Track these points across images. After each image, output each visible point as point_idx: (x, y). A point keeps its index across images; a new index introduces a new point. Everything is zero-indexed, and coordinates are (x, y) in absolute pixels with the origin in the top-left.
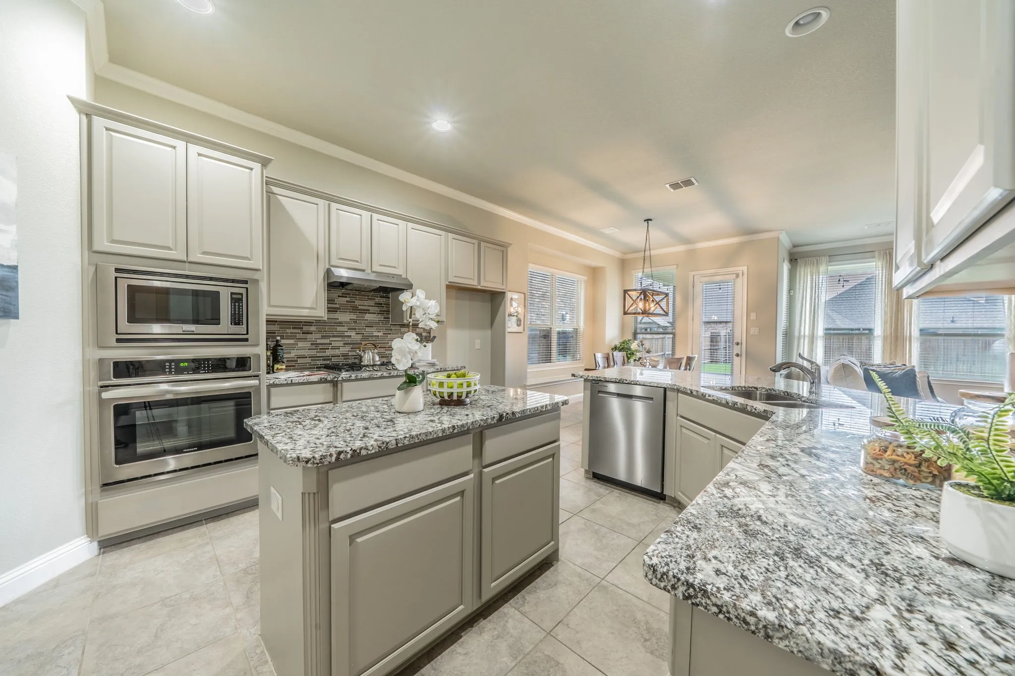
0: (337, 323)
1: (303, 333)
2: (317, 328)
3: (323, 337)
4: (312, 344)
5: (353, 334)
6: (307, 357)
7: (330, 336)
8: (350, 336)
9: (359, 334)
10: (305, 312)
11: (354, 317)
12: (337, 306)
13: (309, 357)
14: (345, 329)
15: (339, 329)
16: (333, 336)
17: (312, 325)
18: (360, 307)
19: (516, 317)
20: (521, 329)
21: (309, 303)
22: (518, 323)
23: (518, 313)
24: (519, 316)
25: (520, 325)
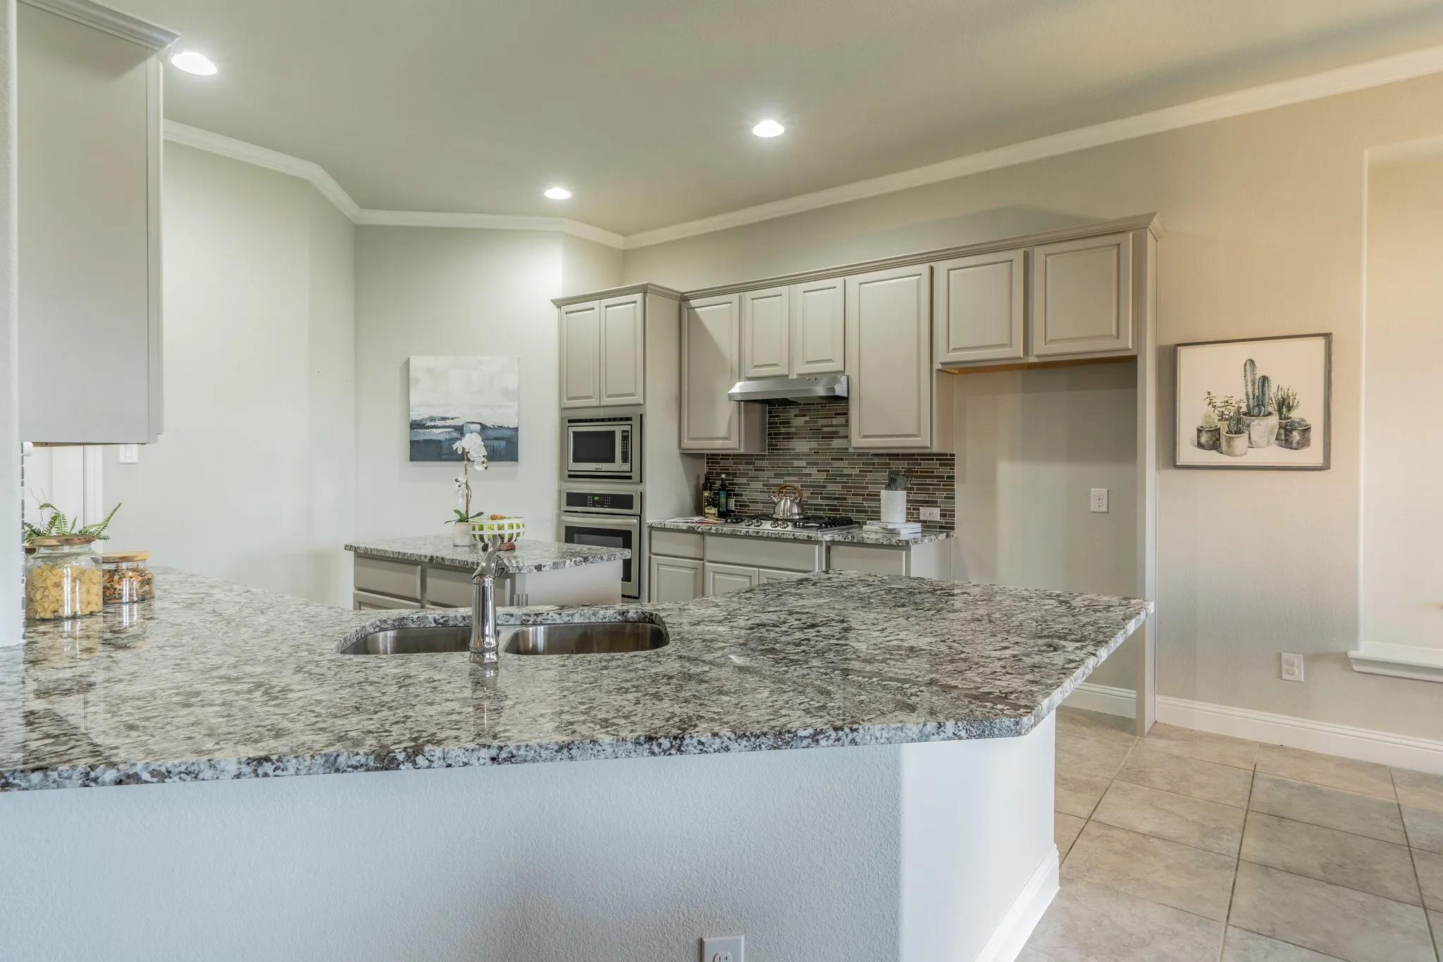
0: (794, 455)
1: (755, 470)
2: (769, 464)
3: (777, 476)
4: (764, 485)
5: (813, 471)
6: (758, 502)
7: (784, 475)
8: (810, 475)
9: (823, 471)
10: (718, 444)
11: (814, 445)
12: (793, 430)
13: (762, 503)
14: (803, 463)
15: (797, 463)
16: (789, 475)
17: (764, 459)
18: (825, 429)
19: (1274, 420)
20: (1312, 455)
21: (722, 432)
22: (1291, 434)
23: (1284, 405)
24: (1295, 415)
25: (1304, 442)
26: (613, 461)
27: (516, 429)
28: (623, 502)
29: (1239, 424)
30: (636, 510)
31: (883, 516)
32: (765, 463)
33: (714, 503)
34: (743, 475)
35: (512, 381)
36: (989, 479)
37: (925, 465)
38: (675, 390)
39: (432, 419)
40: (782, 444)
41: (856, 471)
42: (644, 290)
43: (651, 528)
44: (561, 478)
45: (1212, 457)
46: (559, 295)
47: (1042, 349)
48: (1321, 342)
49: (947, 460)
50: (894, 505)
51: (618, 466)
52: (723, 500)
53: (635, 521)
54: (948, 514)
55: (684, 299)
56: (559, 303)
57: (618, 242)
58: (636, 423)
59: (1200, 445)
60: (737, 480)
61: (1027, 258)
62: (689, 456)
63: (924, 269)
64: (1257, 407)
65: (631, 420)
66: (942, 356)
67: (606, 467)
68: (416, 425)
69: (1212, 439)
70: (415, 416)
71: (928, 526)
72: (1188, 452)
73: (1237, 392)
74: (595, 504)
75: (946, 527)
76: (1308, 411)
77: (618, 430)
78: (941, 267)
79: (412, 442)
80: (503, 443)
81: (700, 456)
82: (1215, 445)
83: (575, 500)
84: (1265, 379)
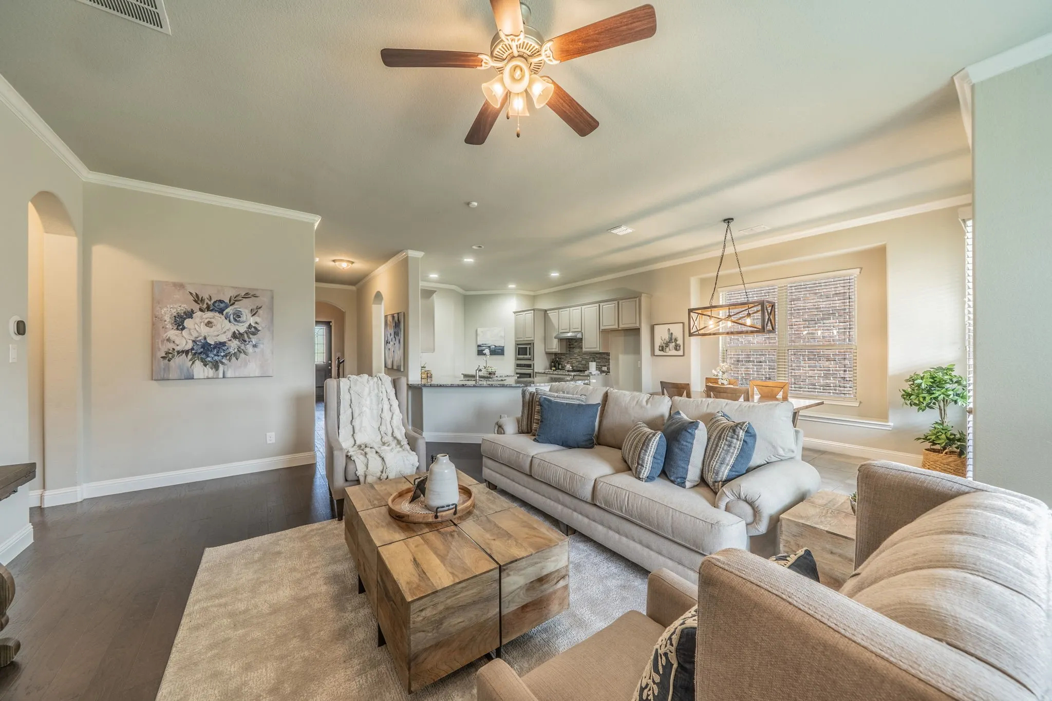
0: (574, 353)
1: (566, 357)
3: (570, 359)
4: (567, 361)
10: (554, 350)
12: (574, 346)
14: (576, 355)
16: (573, 359)
17: (567, 354)
19: (674, 344)
20: (681, 353)
21: (554, 347)
22: (677, 348)
23: (676, 340)
24: (678, 342)
25: (679, 350)
26: (527, 355)
27: (504, 347)
28: (529, 366)
29: (667, 345)
30: (532, 368)
31: (590, 369)
32: (568, 356)
33: (555, 366)
34: (563, 359)
35: (503, 334)
36: (617, 359)
37: (604, 356)
38: (543, 335)
39: (483, 344)
40: (572, 350)
41: (588, 358)
42: (534, 310)
43: (536, 373)
44: (515, 360)
45: (662, 353)
46: (514, 311)
47: (622, 326)
48: (682, 324)
49: (608, 354)
50: (593, 366)
51: (528, 356)
52: (557, 366)
53: (532, 371)
54: (608, 369)
55: (546, 311)
56: (515, 313)
57: (532, 293)
58: (532, 345)
59: (660, 350)
60: (561, 360)
61: (618, 302)
62: (548, 354)
63: (597, 305)
64: (670, 341)
65: (531, 344)
66: (602, 328)
67: (525, 356)
68: (479, 346)
69: (662, 349)
70: (478, 344)
71: (602, 372)
72: (657, 352)
73: (666, 337)
74: (523, 367)
75: (608, 372)
76: (680, 342)
77: (528, 347)
78: (601, 304)
79: (478, 351)
80: (500, 350)
81: (553, 353)
82: (662, 350)
83: (518, 365)
84: (672, 333)
